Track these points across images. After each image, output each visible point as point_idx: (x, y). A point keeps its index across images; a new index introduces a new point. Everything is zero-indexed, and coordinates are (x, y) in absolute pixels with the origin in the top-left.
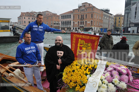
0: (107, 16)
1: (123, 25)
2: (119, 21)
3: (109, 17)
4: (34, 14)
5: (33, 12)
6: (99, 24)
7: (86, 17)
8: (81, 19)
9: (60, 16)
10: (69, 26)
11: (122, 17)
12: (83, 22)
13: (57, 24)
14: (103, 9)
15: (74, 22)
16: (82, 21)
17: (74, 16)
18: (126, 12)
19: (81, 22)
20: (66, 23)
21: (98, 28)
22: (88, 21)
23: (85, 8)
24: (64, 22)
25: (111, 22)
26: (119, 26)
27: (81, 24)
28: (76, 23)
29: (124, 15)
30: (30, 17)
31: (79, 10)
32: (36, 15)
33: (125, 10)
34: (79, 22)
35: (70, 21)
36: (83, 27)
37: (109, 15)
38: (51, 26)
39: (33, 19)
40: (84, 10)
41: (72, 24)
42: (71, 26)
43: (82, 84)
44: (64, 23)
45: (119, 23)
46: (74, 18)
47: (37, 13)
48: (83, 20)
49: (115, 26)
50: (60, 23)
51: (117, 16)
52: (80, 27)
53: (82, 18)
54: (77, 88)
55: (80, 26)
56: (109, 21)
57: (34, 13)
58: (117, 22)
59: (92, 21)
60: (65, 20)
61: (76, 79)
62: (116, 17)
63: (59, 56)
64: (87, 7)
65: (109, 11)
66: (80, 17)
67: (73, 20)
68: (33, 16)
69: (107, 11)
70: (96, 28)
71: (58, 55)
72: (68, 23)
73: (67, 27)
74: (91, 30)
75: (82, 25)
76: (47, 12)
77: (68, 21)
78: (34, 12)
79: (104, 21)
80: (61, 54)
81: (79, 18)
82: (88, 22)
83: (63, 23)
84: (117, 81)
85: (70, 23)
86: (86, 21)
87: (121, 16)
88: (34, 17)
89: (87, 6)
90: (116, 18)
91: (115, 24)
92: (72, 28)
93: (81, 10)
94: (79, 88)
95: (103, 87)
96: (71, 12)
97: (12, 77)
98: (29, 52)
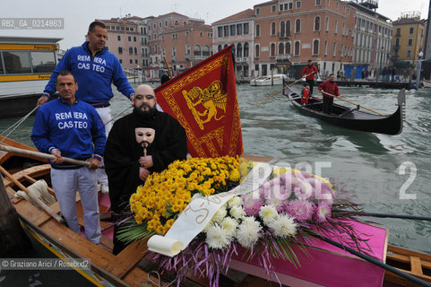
0: (370, 25)
1: (421, 54)
2: (410, 41)
3: (376, 25)
4: (133, 24)
5: (132, 18)
6: (340, 52)
7: (298, 29)
8: (282, 34)
9: (215, 29)
10: (241, 60)
11: (420, 26)
12: (288, 45)
13: (206, 53)
15: (257, 46)
16: (285, 43)
17: (258, 26)
19: (281, 45)
21: (338, 64)
22: (306, 42)
24: (226, 46)
25: (380, 44)
26: (409, 56)
27: (281, 52)
28: (264, 49)
29: (428, 20)
30: (121, 35)
31: (274, 7)
32: (140, 27)
34: (273, 45)
35: (246, 44)
36: (286, 60)
37: (374, 20)
38: (187, 60)
39: (132, 39)
40: (291, 4)
41: (252, 53)
42: (248, 59)
43: (168, 215)
45: (410, 48)
46: (258, 34)
47: (142, 19)
48: (287, 39)
49: (397, 56)
50: (215, 48)
51: (404, 21)
52: (278, 61)
53: (285, 32)
54: (152, 224)
55: (277, 58)
56: (375, 41)
57: (135, 22)
59: (316, 42)
60: (230, 40)
61: (158, 200)
62: (399, 27)
63: (143, 142)
65: (376, 7)
66: (279, 29)
67: (257, 39)
68: (132, 29)
69: (369, 7)
70: (329, 64)
71: (139, 139)
72: (239, 49)
75: (284, 57)
76: (172, 18)
77: (239, 45)
78: (135, 18)
79: (359, 40)
80: (149, 135)
81: (273, 32)
82: (305, 46)
84: (272, 213)
85: (246, 49)
86: (297, 43)
87: (418, 23)
88: (134, 33)
90: (399, 30)
91: (396, 51)
92: (252, 67)
93: (281, 6)
94: (158, 225)
95: (226, 226)
96: (248, 13)
97: (21, 199)
98: (66, 125)
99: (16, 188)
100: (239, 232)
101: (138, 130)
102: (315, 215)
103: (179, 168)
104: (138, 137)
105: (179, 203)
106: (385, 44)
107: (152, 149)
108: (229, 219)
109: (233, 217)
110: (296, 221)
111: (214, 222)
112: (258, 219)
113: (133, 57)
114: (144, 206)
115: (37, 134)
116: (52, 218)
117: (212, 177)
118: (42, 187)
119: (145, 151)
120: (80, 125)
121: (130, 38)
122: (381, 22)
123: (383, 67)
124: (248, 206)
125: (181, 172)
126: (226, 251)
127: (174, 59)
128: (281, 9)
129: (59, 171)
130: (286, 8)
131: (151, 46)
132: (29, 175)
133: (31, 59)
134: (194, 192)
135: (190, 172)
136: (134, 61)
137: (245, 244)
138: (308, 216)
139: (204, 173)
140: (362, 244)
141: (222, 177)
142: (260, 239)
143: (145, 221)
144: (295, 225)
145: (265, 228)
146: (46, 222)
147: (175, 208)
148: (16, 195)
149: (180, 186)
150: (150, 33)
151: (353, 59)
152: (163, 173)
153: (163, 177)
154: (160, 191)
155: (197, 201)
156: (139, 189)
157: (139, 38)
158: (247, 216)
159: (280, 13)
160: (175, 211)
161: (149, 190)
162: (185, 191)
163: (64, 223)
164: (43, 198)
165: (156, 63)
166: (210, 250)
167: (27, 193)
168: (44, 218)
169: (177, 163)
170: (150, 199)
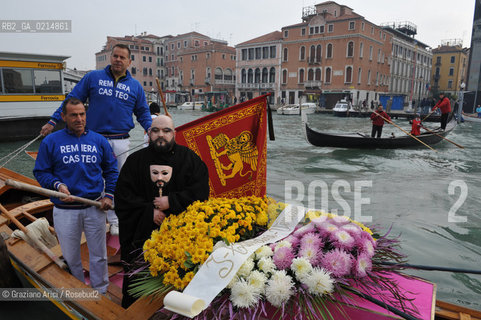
0: (408, 52)
1: (463, 85)
2: (452, 71)
3: (414, 53)
4: (149, 43)
5: (148, 37)
6: (375, 81)
7: (329, 54)
8: (312, 59)
9: (239, 52)
10: (267, 86)
11: (462, 54)
12: (318, 71)
13: (228, 78)
14: (391, 25)
15: (285, 72)
16: (314, 69)
17: (286, 50)
18: (476, 35)
19: (311, 71)
20: (257, 74)
21: (372, 94)
22: (338, 69)
23: (328, 22)
24: (250, 70)
25: (418, 73)
26: (450, 87)
27: (311, 78)
28: (292, 75)
29: (471, 49)
30: (136, 55)
31: (304, 30)
32: (156, 47)
33: (474, 30)
34: (302, 71)
35: (273, 69)
36: (316, 88)
37: (412, 46)
38: (207, 84)
39: (147, 59)
40: (322, 27)
41: (279, 78)
42: (273, 86)
43: (187, 267)
44: (250, 75)
45: (451, 78)
46: (285, 59)
47: (159, 38)
48: (317, 64)
49: (436, 87)
50: (238, 73)
51: (444, 49)
52: (307, 88)
53: (316, 57)
54: (169, 277)
55: (306, 85)
56: (413, 70)
57: (152, 40)
58: (444, 72)
59: (349, 69)
60: (255, 63)
61: (175, 249)
62: (439, 55)
63: (159, 181)
64: (333, 18)
65: (414, 33)
66: (308, 54)
67: (284, 64)
68: (147, 49)
69: (407, 33)
70: (363, 93)
71: (154, 177)
72: (265, 74)
73: (260, 89)
74: (344, 101)
75: (313, 84)
76: (192, 38)
77: (265, 69)
78: (151, 37)
79: (395, 68)
80: (165, 174)
81: (303, 57)
82: (337, 73)
83: (248, 75)
84: (305, 266)
85: (272, 74)
86: (328, 70)
87: (460, 52)
88: (148, 53)
89: (335, 13)
90: (439, 58)
91: (436, 81)
92: (278, 94)
93: (312, 29)
94: (175, 278)
95: (253, 282)
96: (276, 36)
97: (19, 240)
98: (71, 159)
99: (13, 227)
100: (268, 289)
101: (154, 168)
102: (353, 269)
103: (200, 210)
104: (152, 175)
105: (200, 253)
106: (425, 73)
107: (168, 189)
108: (256, 272)
109: (261, 271)
110: (333, 276)
111: (240, 277)
112: (290, 273)
113: (148, 79)
114: (160, 255)
115: (40, 168)
116: (53, 263)
117: (236, 221)
118: (43, 226)
119: (161, 191)
120: (88, 159)
121: (144, 58)
122: (419, 49)
123: (422, 99)
124: (278, 258)
125: (202, 216)
126: (253, 311)
127: (192, 82)
128: (312, 32)
129: (62, 211)
130: (317, 31)
131: (168, 68)
132: (28, 212)
133: (33, 78)
134: (217, 239)
135: (212, 216)
136: (148, 84)
137: (276, 302)
138: (346, 270)
139: (228, 217)
140: (408, 304)
141: (248, 222)
142: (292, 297)
143: (161, 274)
144: (332, 281)
145: (298, 283)
146: (46, 268)
147: (196, 259)
148: (13, 235)
149: (201, 232)
150: (167, 53)
151: (389, 89)
152: (181, 216)
153: (181, 221)
154: (178, 238)
155: (220, 250)
156: (154, 233)
157: (155, 59)
158: (278, 269)
159: (310, 37)
160: (195, 262)
161: (165, 236)
162: (206, 238)
163: (67, 270)
164: (44, 238)
165: (173, 86)
166: (235, 309)
167: (26, 233)
168: (44, 262)
169: (198, 204)
170: (167, 247)
